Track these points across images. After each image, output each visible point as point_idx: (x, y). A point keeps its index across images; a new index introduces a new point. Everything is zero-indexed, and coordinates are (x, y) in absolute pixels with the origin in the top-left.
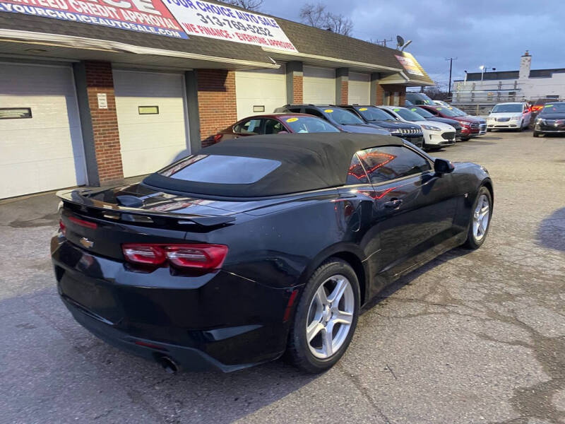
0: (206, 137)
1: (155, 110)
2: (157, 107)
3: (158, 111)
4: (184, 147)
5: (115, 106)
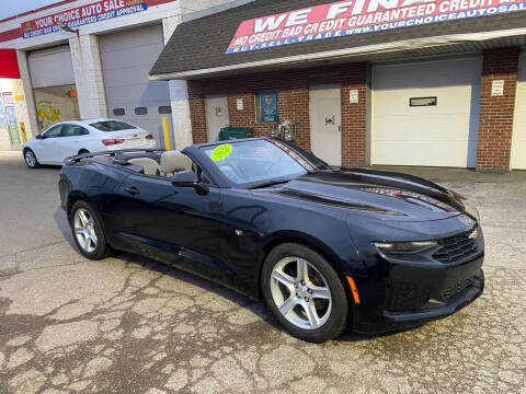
5: (513, 92)
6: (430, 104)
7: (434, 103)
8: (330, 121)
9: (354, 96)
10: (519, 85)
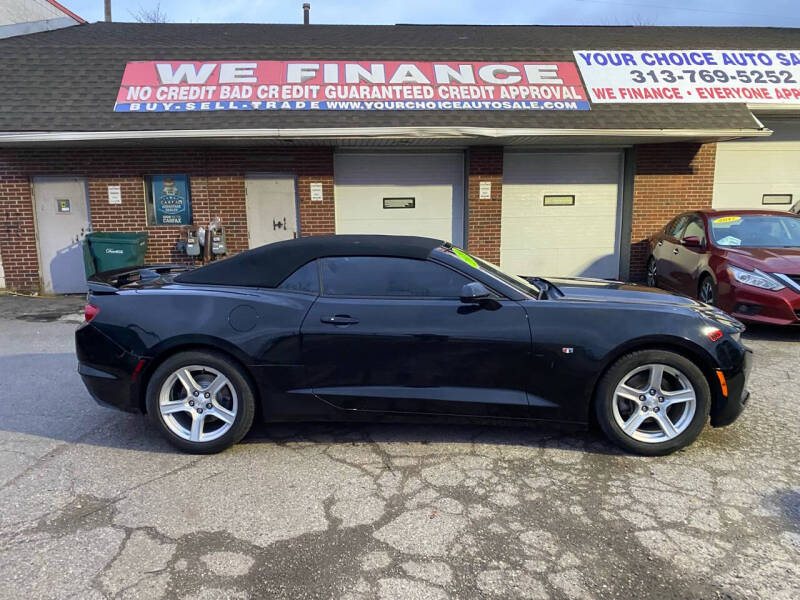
0: (641, 239)
1: (570, 200)
2: (573, 197)
3: (574, 202)
4: (611, 251)
5: (500, 196)
6: (406, 207)
7: (412, 206)
8: (280, 225)
9: (316, 191)
10: (505, 188)
